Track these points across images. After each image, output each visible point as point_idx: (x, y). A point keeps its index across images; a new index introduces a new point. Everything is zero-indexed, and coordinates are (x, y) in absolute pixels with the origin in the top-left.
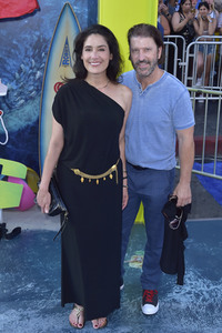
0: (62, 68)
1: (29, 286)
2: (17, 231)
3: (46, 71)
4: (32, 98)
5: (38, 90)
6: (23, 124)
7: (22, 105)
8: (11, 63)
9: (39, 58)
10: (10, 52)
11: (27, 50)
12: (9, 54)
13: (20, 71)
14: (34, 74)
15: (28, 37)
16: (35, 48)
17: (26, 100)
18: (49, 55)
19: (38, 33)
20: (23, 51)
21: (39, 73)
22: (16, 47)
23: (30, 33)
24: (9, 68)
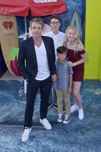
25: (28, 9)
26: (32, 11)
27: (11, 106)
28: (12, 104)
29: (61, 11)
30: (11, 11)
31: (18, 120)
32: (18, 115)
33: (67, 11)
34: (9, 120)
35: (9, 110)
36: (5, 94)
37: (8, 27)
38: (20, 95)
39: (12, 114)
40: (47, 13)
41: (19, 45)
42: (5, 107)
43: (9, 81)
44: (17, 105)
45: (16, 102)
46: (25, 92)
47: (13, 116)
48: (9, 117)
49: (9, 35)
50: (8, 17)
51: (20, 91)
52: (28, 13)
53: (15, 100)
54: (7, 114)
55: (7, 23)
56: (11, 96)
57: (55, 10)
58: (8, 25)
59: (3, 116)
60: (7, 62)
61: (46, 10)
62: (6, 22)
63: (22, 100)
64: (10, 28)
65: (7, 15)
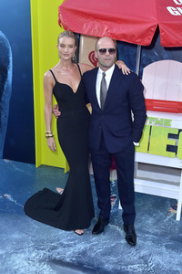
25: (154, 29)
26: (161, 34)
30: (114, 31)
31: (103, 264)
32: (104, 254)
34: (84, 260)
39: (91, 249)
47: (93, 255)
48: (84, 253)
52: (151, 38)
54: (81, 246)
59: (72, 249)
63: (112, 222)
65: (98, 38)
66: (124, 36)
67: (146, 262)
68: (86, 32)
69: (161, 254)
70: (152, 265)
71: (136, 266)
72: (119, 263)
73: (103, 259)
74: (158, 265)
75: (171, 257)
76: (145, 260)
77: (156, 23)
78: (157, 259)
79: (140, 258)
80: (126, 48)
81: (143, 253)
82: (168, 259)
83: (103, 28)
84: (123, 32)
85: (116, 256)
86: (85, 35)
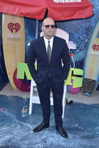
0: (97, 39)
1: (76, 125)
2: (71, 102)
3: (89, 39)
4: (82, 50)
5: (85, 47)
6: (77, 60)
7: (78, 52)
8: (76, 35)
9: (87, 34)
10: (76, 31)
11: (83, 30)
12: (76, 32)
13: (79, 39)
14: (85, 40)
15: (84, 25)
16: (86, 30)
17: (80, 50)
18: (92, 33)
19: (88, 24)
20: (81, 31)
21: (86, 40)
22: (79, 29)
23: (85, 24)
24: (75, 37)
25: (45, 10)
26: (49, 13)
27: (12, 127)
28: (13, 125)
29: (85, 14)
30: (22, 11)
31: (21, 145)
32: (21, 140)
33: (93, 15)
34: (9, 144)
35: (10, 132)
36: (5, 112)
37: (14, 30)
38: (24, 116)
39: (13, 138)
40: (68, 16)
41: (26, 53)
42: (5, 128)
43: (10, 97)
44: (20, 127)
45: (19, 123)
46: (30, 113)
47: (15, 141)
48: (9, 140)
49: (15, 39)
50: (15, 17)
51: (23, 111)
52: (44, 15)
53: (17, 121)
54: (8, 137)
55: (13, 25)
56: (12, 116)
57: (78, 13)
58: (14, 27)
59: (2, 139)
60: (10, 74)
61: (66, 13)
62: (11, 24)
63: (25, 122)
64: (17, 31)
65: (13, 15)
66: (28, 14)
67: (45, 142)
68: (5, 12)
69: (53, 137)
70: (49, 143)
71: (40, 145)
72: (30, 144)
73: (20, 143)
74: (52, 143)
75: (59, 138)
76: (44, 141)
77: (46, 7)
78: (51, 139)
79: (42, 140)
80: (30, 21)
81: (43, 137)
82: (57, 139)
83: (15, 10)
84: (28, 12)
85: (28, 141)
86: (4, 14)
